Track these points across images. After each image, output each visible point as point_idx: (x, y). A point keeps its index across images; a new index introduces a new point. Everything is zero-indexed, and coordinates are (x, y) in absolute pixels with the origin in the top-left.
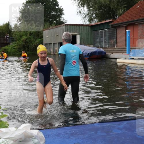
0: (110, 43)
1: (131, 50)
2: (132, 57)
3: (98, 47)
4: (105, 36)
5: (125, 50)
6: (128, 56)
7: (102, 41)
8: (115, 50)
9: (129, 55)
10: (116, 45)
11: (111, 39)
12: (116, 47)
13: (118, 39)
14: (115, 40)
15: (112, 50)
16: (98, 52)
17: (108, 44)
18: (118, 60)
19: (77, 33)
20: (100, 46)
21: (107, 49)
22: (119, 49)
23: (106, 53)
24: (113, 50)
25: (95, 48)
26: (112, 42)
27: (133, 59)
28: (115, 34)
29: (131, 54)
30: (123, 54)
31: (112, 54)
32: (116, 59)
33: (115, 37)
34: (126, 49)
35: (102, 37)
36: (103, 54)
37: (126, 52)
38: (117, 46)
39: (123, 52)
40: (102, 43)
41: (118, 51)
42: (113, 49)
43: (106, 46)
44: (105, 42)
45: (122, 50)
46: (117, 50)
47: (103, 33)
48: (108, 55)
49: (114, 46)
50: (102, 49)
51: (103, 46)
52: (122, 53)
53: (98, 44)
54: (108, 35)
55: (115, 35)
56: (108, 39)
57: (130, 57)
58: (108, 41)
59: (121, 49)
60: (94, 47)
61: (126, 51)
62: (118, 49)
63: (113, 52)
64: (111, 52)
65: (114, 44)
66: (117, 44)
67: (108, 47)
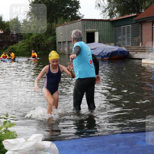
3: (120, 46)
4: (128, 33)
7: (124, 39)
8: (140, 49)
10: (141, 43)
11: (135, 36)
12: (141, 45)
13: (143, 36)
14: (139, 37)
15: (136, 49)
16: (120, 51)
17: (132, 43)
19: (95, 30)
20: (122, 44)
21: (131, 47)
23: (129, 53)
24: (138, 49)
25: (116, 47)
26: (136, 39)
28: (140, 30)
31: (136, 53)
32: (141, 59)
33: (140, 34)
35: (124, 34)
36: (126, 54)
38: (142, 45)
40: (125, 41)
42: (137, 47)
43: (130, 45)
44: (128, 40)
46: (142, 49)
47: (126, 30)
48: (131, 54)
49: (139, 45)
50: (125, 48)
51: (125, 45)
53: (119, 42)
54: (132, 32)
55: (140, 32)
56: (132, 36)
58: (132, 39)
60: (115, 45)
62: (144, 47)
63: (137, 52)
65: (138, 42)
66: (142, 42)
67: (132, 45)
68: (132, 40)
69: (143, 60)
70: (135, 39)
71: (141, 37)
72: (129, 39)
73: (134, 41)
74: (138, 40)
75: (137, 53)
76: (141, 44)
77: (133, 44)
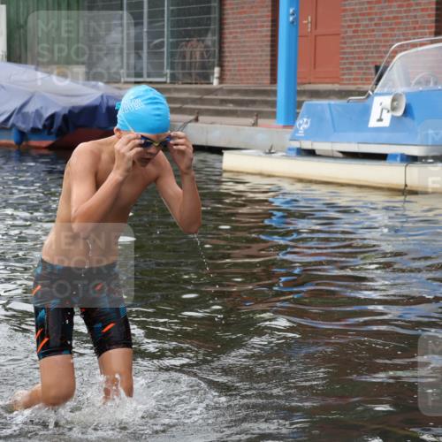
0: (183, 56)
1: (299, 105)
2: (307, 145)
4: (156, 15)
5: (266, 103)
6: (286, 139)
8: (211, 102)
9: (288, 133)
10: (217, 70)
11: (188, 34)
12: (215, 82)
13: (228, 38)
14: (211, 39)
15: (194, 101)
17: (172, 66)
18: (230, 161)
22: (235, 97)
24: (202, 101)
26: (195, 50)
27: (311, 153)
28: (215, 4)
29: (303, 124)
30: (255, 124)
31: (197, 120)
32: (218, 151)
33: (214, 26)
34: (274, 93)
35: (137, 20)
37: (273, 115)
38: (221, 79)
39: (259, 115)
40: (140, 57)
41: (231, 107)
42: (198, 91)
43: (162, 75)
44: (156, 51)
45: (253, 102)
46: (223, 102)
49: (206, 78)
51: (141, 76)
52: (251, 121)
54: (173, 13)
55: (215, 15)
56: (173, 34)
57: (296, 145)
58: (174, 45)
59: (246, 92)
61: (274, 104)
62: (231, 92)
63: (200, 112)
64: (190, 112)
65: (204, 66)
66: (221, 66)
67: (174, 79)
68: (172, 55)
69: (226, 154)
70: (188, 50)
71: (216, 38)
72: (161, 45)
73: (184, 57)
74: (202, 56)
75: (201, 118)
76: (216, 75)
77: (179, 71)
